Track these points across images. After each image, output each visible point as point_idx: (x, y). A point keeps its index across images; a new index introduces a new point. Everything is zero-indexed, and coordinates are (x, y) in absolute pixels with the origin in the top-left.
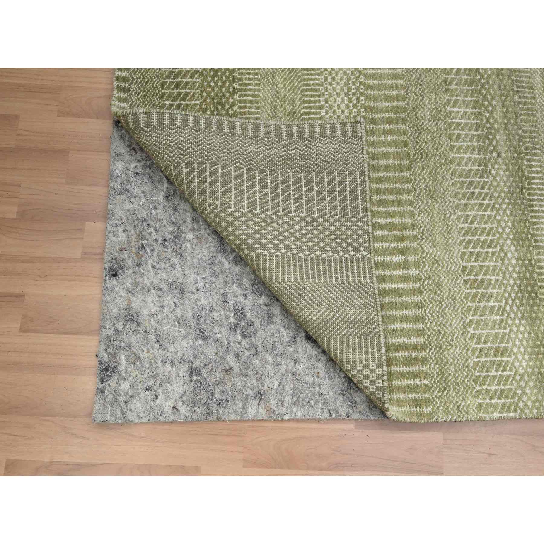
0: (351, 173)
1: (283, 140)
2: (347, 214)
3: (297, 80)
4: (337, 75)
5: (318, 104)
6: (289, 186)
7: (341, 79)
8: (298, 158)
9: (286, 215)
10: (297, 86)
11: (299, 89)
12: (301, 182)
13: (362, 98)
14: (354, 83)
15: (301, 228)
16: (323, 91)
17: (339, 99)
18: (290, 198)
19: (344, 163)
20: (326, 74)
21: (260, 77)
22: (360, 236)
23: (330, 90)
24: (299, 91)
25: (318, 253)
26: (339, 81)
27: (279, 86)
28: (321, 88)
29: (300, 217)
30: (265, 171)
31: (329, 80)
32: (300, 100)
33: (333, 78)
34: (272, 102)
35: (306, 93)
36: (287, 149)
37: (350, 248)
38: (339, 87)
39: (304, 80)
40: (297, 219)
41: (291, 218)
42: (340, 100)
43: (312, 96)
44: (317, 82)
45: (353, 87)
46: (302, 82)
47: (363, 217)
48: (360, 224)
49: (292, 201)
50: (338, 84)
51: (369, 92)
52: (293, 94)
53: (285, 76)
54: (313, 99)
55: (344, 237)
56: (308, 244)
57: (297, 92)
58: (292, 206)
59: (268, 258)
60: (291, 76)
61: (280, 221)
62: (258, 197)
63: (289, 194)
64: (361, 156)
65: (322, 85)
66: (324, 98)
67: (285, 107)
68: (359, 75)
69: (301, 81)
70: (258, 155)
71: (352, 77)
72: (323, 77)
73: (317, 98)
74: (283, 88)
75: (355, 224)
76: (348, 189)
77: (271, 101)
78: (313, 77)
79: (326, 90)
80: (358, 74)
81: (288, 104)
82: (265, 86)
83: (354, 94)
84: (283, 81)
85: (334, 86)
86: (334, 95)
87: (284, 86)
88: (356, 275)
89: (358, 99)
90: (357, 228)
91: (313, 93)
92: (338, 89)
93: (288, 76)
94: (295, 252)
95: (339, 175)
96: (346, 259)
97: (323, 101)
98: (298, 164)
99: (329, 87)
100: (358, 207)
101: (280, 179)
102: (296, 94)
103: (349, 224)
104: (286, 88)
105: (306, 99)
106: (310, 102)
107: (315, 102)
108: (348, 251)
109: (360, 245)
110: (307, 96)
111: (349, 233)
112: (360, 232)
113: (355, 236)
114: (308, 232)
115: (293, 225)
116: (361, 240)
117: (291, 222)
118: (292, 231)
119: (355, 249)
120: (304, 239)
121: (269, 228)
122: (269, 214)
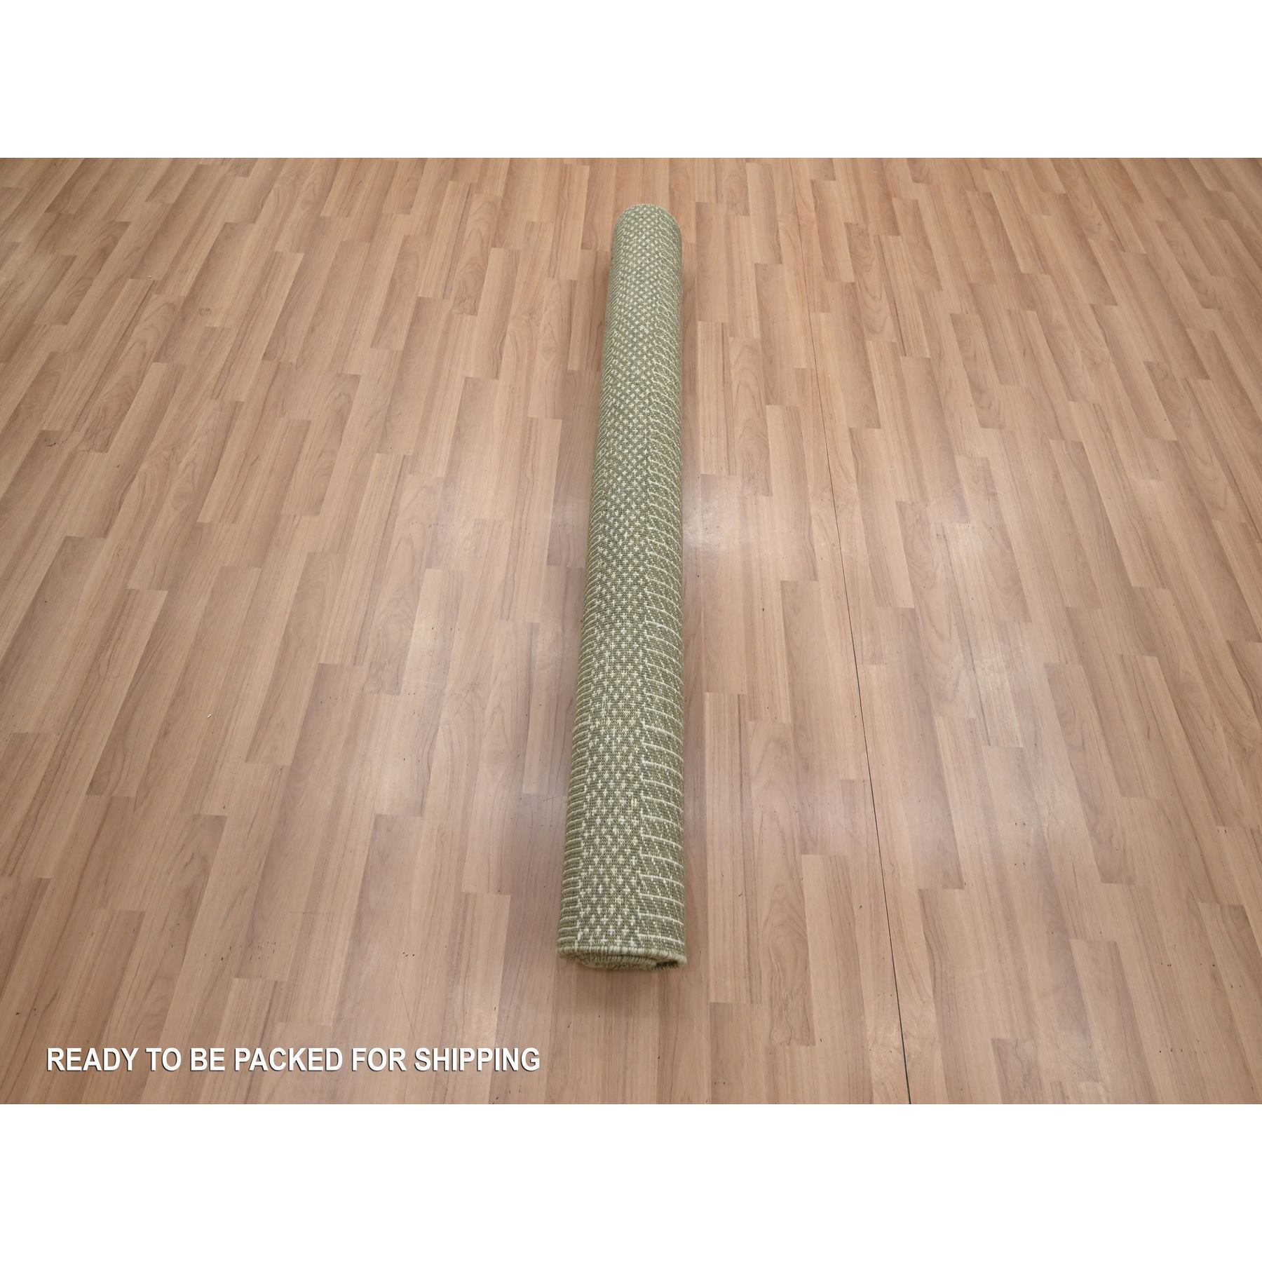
2: (642, 910)
9: (641, 804)
15: (621, 827)
25: (585, 854)
29: (638, 826)
37: (589, 909)
40: (635, 822)
41: (636, 811)
48: (625, 931)
55: (606, 900)
56: (598, 837)
58: (655, 818)
61: (630, 793)
75: (625, 922)
90: (619, 924)
96: (575, 903)
103: (626, 911)
108: (585, 906)
111: (612, 909)
112: (611, 930)
113: (604, 920)
114: (615, 838)
115: (625, 814)
116: (598, 930)
117: (630, 812)
118: (616, 811)
119: (587, 918)
120: (604, 830)
121: (618, 775)
122: (641, 777)
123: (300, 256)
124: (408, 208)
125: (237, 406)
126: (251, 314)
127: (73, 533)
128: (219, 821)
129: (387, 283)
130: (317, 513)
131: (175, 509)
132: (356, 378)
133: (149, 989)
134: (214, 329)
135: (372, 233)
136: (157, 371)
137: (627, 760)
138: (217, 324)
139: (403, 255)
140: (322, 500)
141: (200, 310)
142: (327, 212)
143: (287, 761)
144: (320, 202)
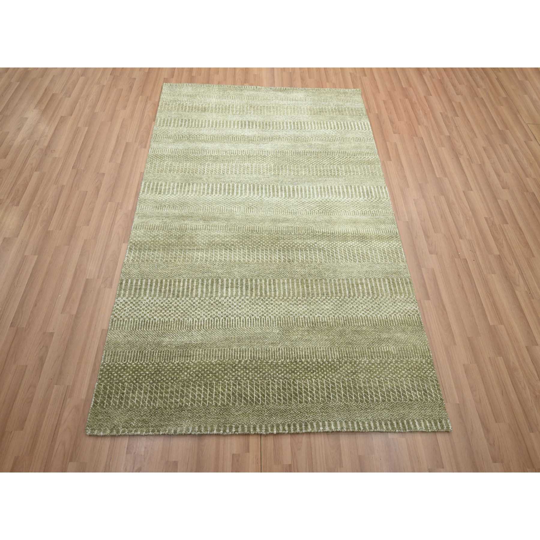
5: (303, 319)
7: (291, 307)
13: (299, 298)
32: (302, 328)
33: (291, 311)
42: (301, 308)
43: (300, 322)
50: (293, 309)
52: (300, 331)
73: (301, 319)
77: (304, 342)
81: (305, 334)
83: (297, 302)
86: (298, 311)
89: (299, 300)
97: (301, 317)
106: (303, 323)
110: (300, 324)
123: (87, 128)
124: (125, 107)
125: (63, 187)
126: (68, 152)
127: (7, 236)
128: (52, 334)
129: (116, 137)
130: (88, 225)
131: (41, 226)
132: (104, 174)
133: (28, 390)
134: (56, 158)
135: (112, 117)
136: (36, 174)
138: (57, 156)
139: (122, 127)
140: (90, 220)
141: (51, 151)
142: (97, 110)
143: (74, 312)
144: (94, 106)
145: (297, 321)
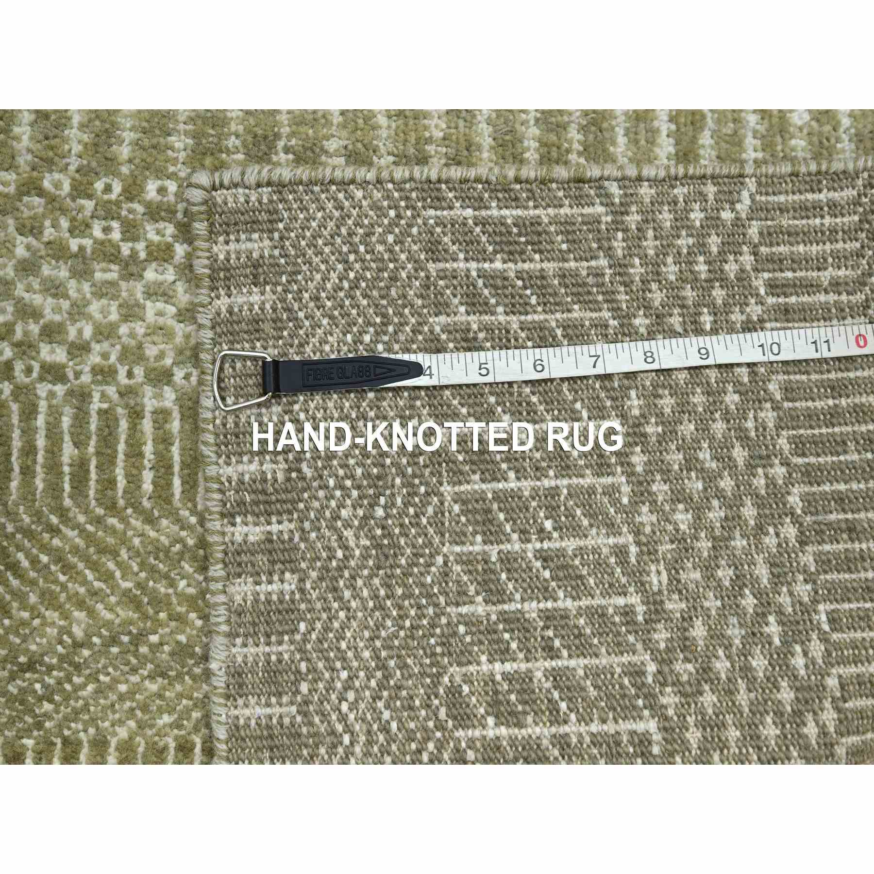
0: (434, 250)
1: (302, 591)
2: (598, 274)
3: (54, 531)
4: (35, 314)
5: (175, 425)
6: (506, 559)
7: (55, 289)
8: (380, 512)
9: (638, 577)
10: (82, 531)
11: (98, 521)
12: (481, 497)
13: (151, 189)
14: (80, 228)
15: (679, 496)
16: (111, 391)
17: (151, 308)
18: (561, 553)
19: (394, 279)
20: (29, 371)
21: (29, 742)
22: (681, 221)
23: (105, 356)
24: (112, 521)
25: (769, 416)
26: (66, 305)
27: (78, 632)
28: (96, 405)
29: (635, 504)
30: (454, 691)
31: (60, 355)
32: (150, 520)
33: (51, 333)
34: (160, 673)
35: (121, 483)
36: (339, 569)
37: (731, 268)
38: (94, 308)
39: (54, 489)
40: (646, 517)
41: (648, 549)
42: (160, 305)
43: (135, 453)
44: (66, 422)
45: (97, 232)
46: (67, 502)
47: (606, 198)
48: (633, 219)
49: (571, 544)
50: (78, 311)
51: (124, 152)
52: (124, 554)
53: (33, 599)
54: (148, 449)
55: (689, 293)
56: (740, 462)
57: (113, 531)
58: (589, 542)
59: (852, 670)
60: (34, 561)
61: (675, 605)
62: (583, 729)
63: (545, 557)
64: (359, 194)
65: (82, 397)
66: (148, 390)
67: (183, 597)
68: (41, 192)
69: (62, 513)
70: (385, 729)
71: (49, 233)
72: (42, 390)
73: (147, 425)
74: (91, 612)
75: (635, 240)
76: (498, 265)
77: (151, 677)
78: (41, 442)
79: (104, 374)
80: (37, 200)
81: (172, 584)
82: (76, 712)
83: (131, 231)
84: (59, 608)
85: (88, 332)
86: (132, 335)
87: (81, 605)
88: (828, 247)
89: (155, 213)
90: (650, 233)
91: (121, 447)
92: (105, 312)
93: (33, 583)
94: (790, 531)
95: (441, 307)
96: (773, 287)
97: (159, 396)
98: (403, 513)
99: (95, 359)
100: (568, 222)
101: (480, 609)
102: (124, 541)
103: (637, 270)
104: (94, 593)
105: (148, 487)
106: (163, 466)
107: (164, 440)
108: (742, 276)
109: (712, 221)
110: (134, 480)
111: (671, 270)
112: (666, 217)
113: (684, 242)
114: (691, 463)
115: (678, 538)
116: (697, 216)
117: (665, 547)
118: (704, 545)
119: (731, 247)
120: (727, 483)
121: (721, 666)
122: (652, 668)
137: (703, 724)
145: (107, 438)
